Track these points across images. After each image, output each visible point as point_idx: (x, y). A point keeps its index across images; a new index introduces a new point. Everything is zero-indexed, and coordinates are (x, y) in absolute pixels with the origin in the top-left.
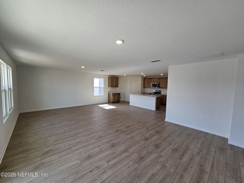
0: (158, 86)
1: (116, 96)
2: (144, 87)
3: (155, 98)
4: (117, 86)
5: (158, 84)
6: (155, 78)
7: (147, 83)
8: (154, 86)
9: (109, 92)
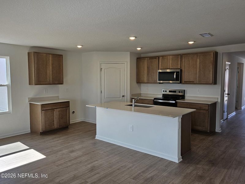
0: (177, 79)
1: (56, 113)
2: (139, 81)
3: (177, 119)
4: (58, 80)
5: (177, 73)
6: (165, 56)
7: (146, 72)
8: (165, 77)
9: (31, 100)
